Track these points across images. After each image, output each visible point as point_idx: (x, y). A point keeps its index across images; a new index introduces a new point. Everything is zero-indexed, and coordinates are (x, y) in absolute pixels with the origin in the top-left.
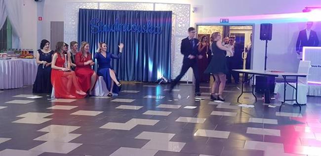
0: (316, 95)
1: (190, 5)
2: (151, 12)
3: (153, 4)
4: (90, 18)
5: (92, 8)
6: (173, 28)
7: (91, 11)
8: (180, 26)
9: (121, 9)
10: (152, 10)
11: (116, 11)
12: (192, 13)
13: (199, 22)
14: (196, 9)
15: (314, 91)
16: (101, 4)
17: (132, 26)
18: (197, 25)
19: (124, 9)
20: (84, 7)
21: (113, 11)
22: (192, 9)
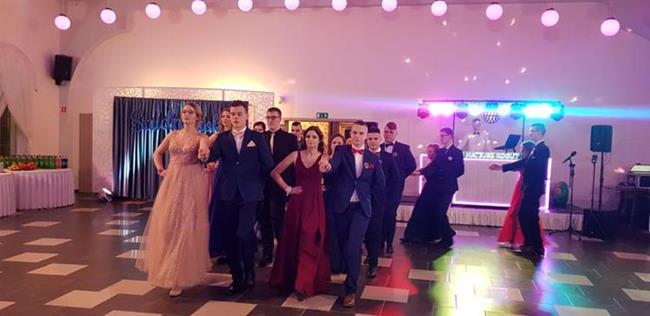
2: (218, 102)
3: (221, 92)
4: (130, 109)
5: (134, 96)
7: (132, 100)
10: (220, 99)
11: (169, 101)
13: (290, 117)
14: (283, 99)
16: (146, 91)
18: (286, 122)
20: (123, 95)
21: (163, 101)
22: (277, 99)
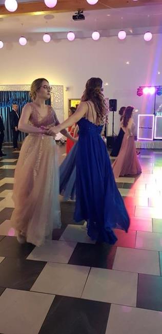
0: (146, 148)
1: (63, 86)
6: (52, 103)
8: (56, 101)
9: (14, 90)
11: (10, 92)
12: (65, 92)
13: (71, 98)
14: (68, 89)
15: (144, 145)
17: (23, 103)
18: (70, 101)
19: (16, 90)
21: (8, 92)
22: (65, 89)
